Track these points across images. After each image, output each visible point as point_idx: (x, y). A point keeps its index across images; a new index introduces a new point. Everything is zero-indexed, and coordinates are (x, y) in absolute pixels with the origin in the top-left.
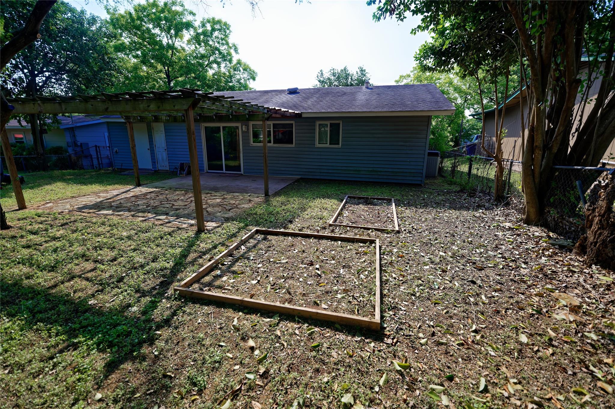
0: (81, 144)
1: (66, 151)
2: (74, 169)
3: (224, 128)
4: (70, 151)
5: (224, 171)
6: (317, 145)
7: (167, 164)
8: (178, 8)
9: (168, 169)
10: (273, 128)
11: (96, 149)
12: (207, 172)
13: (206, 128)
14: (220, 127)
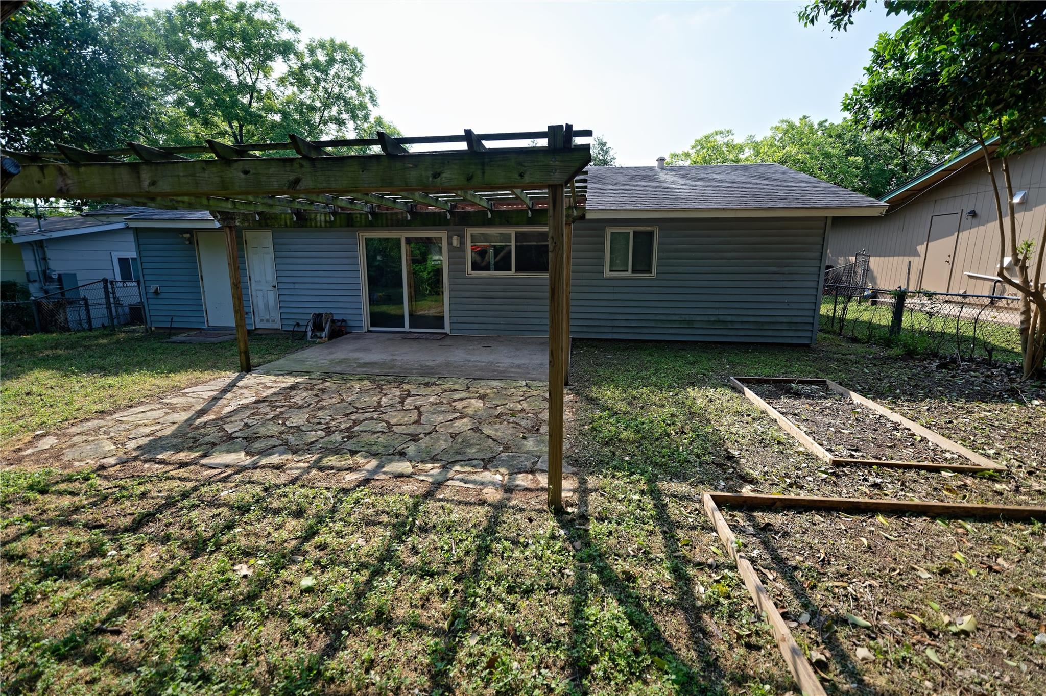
0: (60, 275)
1: (26, 293)
2: (47, 331)
3: (408, 241)
4: (35, 290)
5: (407, 328)
6: (607, 273)
7: (276, 315)
8: (267, 17)
9: (278, 325)
10: (516, 242)
11: (106, 288)
12: (369, 331)
13: (369, 241)
14: (399, 240)
